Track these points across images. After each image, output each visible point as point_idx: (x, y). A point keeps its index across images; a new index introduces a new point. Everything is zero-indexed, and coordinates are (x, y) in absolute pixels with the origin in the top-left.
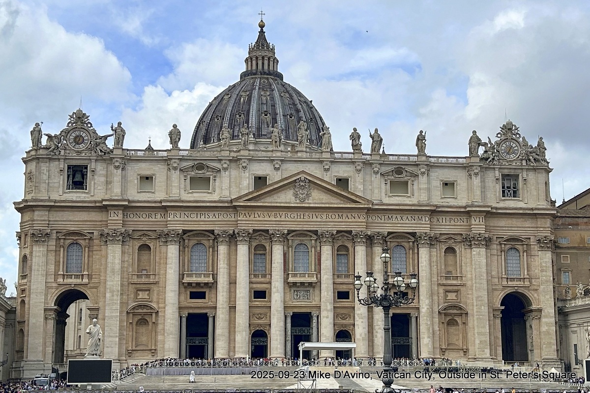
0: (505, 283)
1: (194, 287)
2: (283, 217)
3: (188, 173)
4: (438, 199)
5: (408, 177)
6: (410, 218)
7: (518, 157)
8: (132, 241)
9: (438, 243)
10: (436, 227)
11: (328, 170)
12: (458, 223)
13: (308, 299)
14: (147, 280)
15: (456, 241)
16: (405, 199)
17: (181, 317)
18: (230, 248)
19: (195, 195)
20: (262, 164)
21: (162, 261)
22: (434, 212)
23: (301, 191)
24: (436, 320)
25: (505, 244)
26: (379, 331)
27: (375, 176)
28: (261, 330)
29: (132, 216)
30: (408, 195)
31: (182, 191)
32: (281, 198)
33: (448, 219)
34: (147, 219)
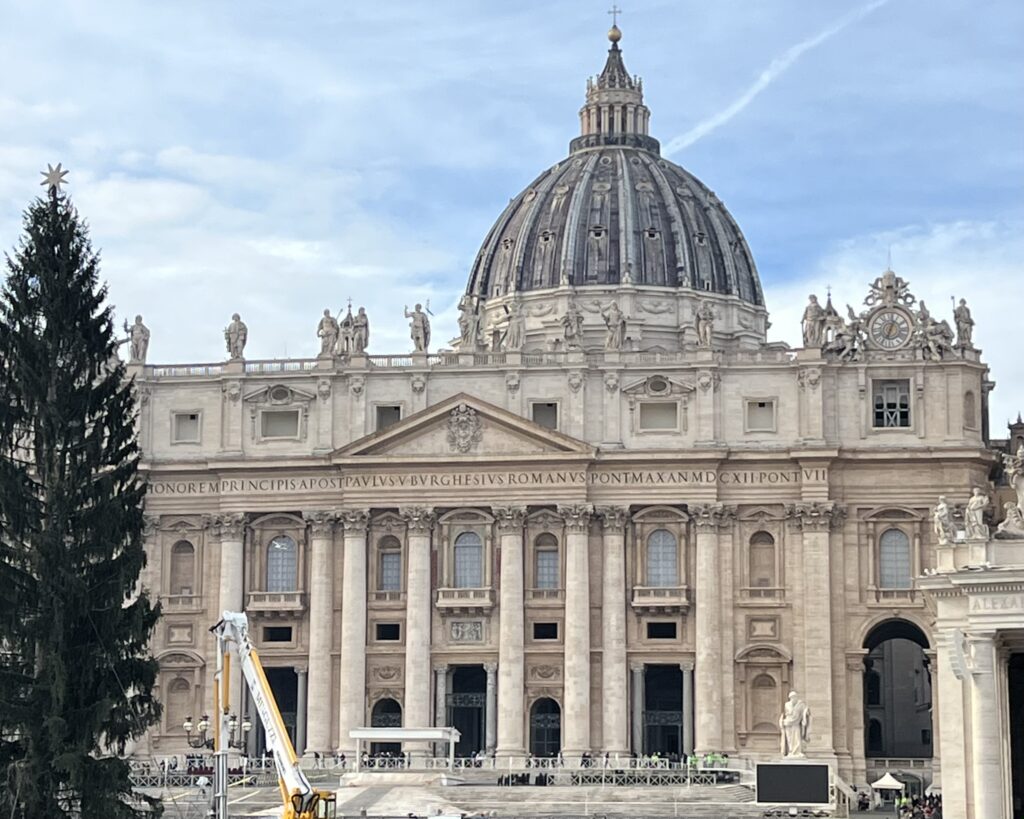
0: (872, 602)
1: (269, 619)
2: (428, 482)
3: (259, 405)
4: (736, 436)
5: (677, 395)
6: (676, 476)
7: (908, 344)
8: (160, 536)
9: (737, 524)
10: (732, 492)
11: (516, 387)
12: (778, 483)
13: (477, 638)
14: (186, 607)
15: (773, 518)
16: (669, 438)
18: (333, 545)
19: (271, 445)
20: (392, 382)
21: (212, 572)
22: (727, 462)
23: (461, 432)
24: (729, 677)
25: (874, 523)
26: (613, 699)
27: (609, 395)
28: (390, 699)
29: (160, 489)
30: (677, 430)
31: (248, 439)
32: (424, 447)
33: (757, 474)
34: (186, 494)
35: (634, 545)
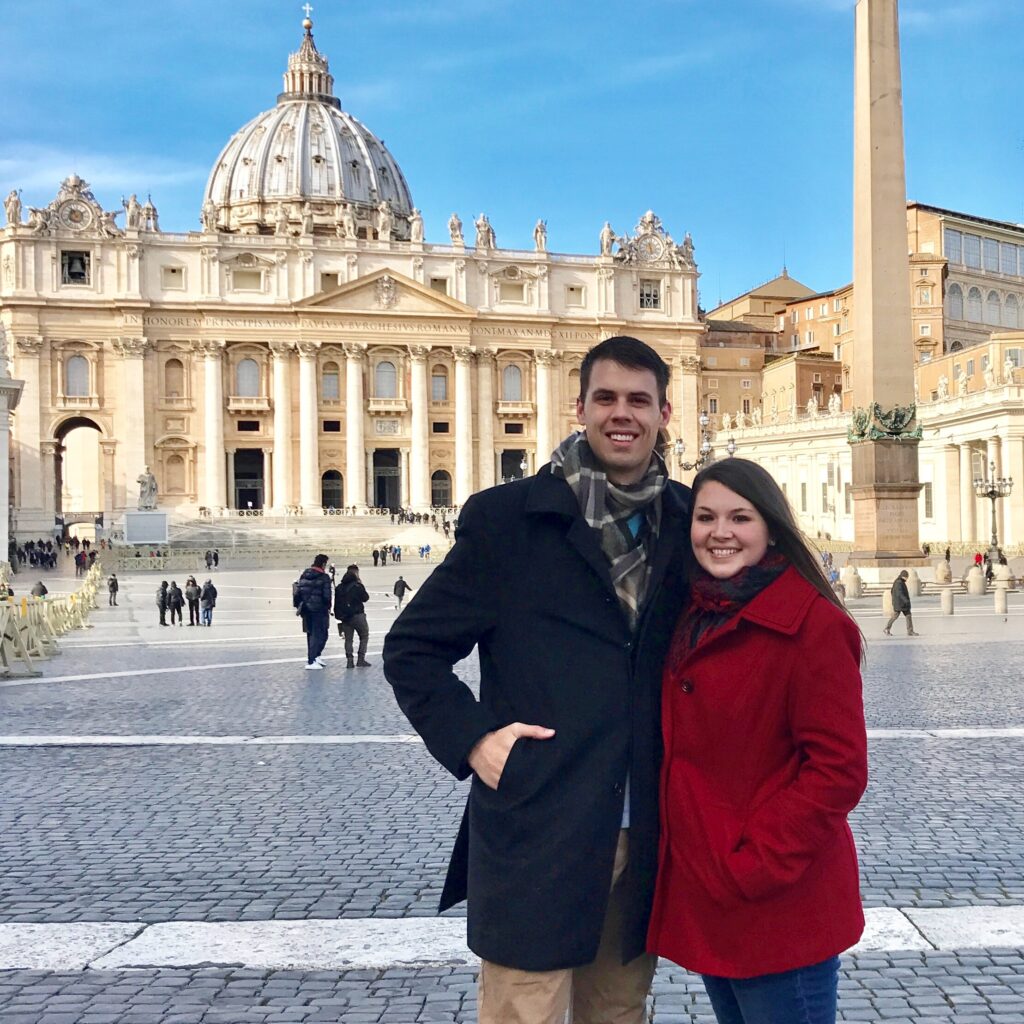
1: (243, 416)
2: (362, 326)
3: (231, 265)
4: (560, 308)
5: (523, 280)
6: (526, 332)
7: (661, 258)
8: (156, 355)
9: (561, 364)
10: (559, 343)
11: (420, 267)
12: (586, 339)
13: (395, 431)
14: (180, 406)
16: (520, 307)
17: (227, 454)
19: (242, 295)
20: (331, 257)
22: (557, 325)
23: (384, 294)
27: (481, 277)
28: (334, 470)
29: (155, 321)
30: (524, 302)
31: (225, 289)
32: (357, 303)
33: (573, 333)
34: (177, 326)
35: (496, 375)
